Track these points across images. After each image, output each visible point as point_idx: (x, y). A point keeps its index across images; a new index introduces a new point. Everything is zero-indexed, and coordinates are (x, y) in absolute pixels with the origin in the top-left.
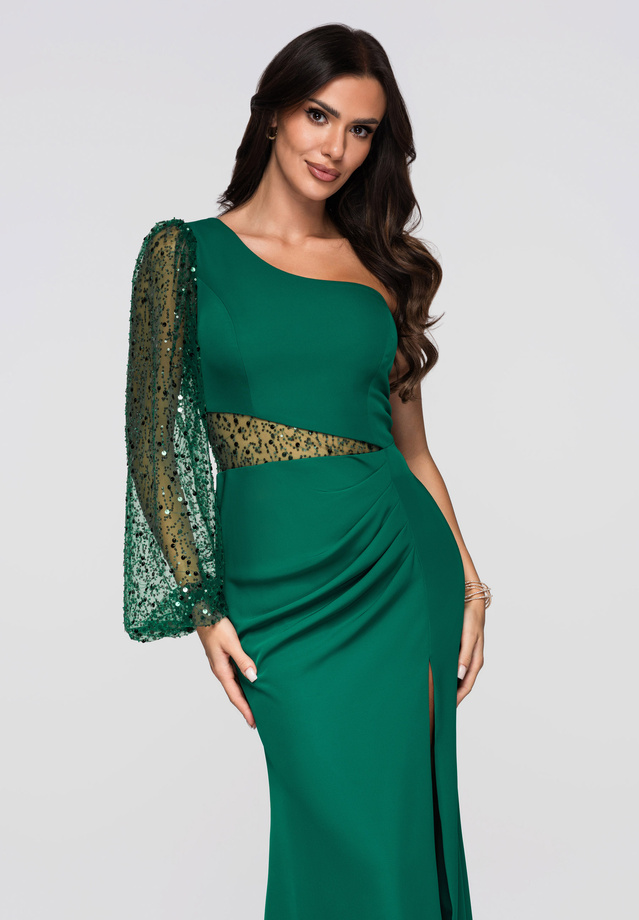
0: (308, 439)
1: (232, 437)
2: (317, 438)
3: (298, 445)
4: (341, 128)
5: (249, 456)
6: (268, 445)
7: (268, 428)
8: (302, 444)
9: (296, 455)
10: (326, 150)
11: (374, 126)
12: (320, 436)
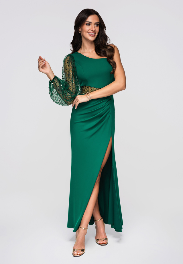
4: (93, 25)
7: (91, 88)
10: (91, 30)
11: (99, 23)
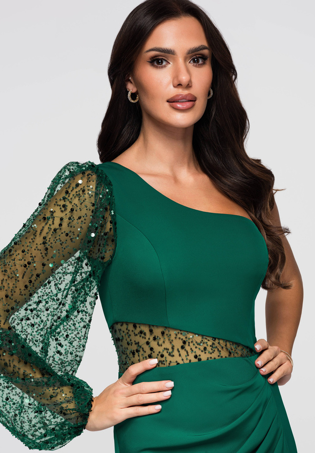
0: (213, 344)
1: (148, 343)
2: (219, 343)
3: (205, 349)
5: (163, 359)
6: (180, 350)
7: (180, 336)
8: (209, 349)
9: (204, 357)
12: (221, 342)
